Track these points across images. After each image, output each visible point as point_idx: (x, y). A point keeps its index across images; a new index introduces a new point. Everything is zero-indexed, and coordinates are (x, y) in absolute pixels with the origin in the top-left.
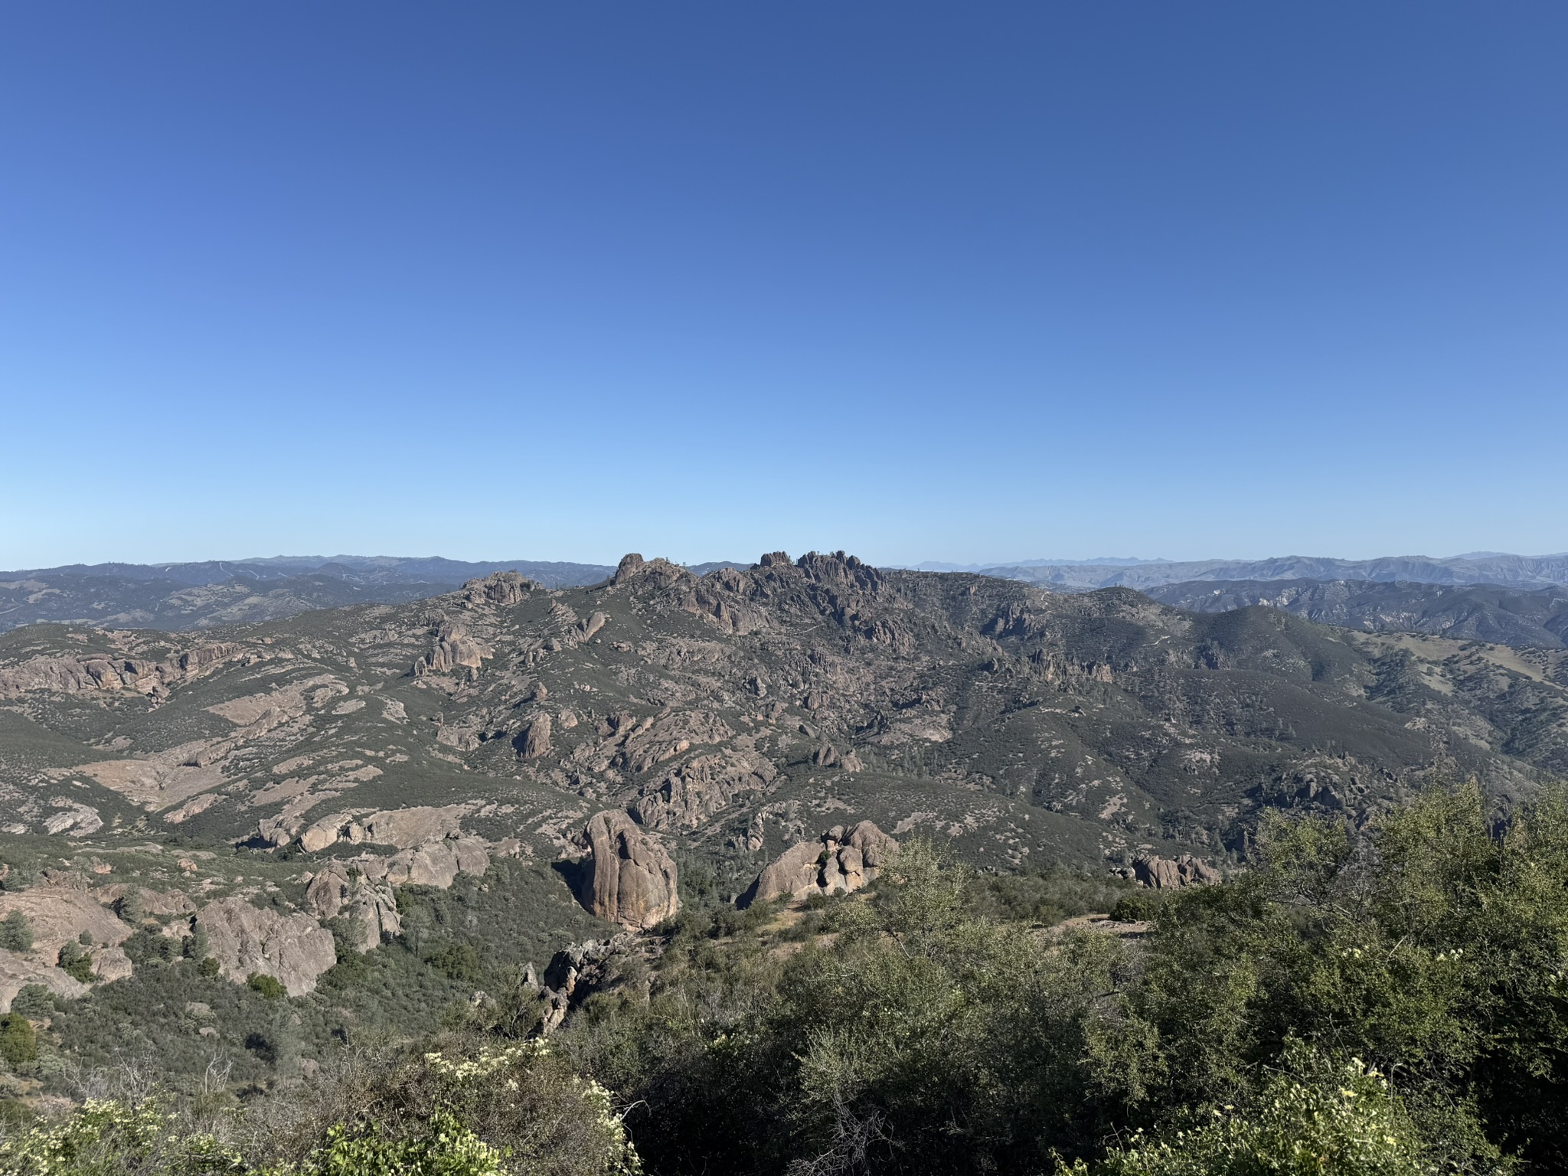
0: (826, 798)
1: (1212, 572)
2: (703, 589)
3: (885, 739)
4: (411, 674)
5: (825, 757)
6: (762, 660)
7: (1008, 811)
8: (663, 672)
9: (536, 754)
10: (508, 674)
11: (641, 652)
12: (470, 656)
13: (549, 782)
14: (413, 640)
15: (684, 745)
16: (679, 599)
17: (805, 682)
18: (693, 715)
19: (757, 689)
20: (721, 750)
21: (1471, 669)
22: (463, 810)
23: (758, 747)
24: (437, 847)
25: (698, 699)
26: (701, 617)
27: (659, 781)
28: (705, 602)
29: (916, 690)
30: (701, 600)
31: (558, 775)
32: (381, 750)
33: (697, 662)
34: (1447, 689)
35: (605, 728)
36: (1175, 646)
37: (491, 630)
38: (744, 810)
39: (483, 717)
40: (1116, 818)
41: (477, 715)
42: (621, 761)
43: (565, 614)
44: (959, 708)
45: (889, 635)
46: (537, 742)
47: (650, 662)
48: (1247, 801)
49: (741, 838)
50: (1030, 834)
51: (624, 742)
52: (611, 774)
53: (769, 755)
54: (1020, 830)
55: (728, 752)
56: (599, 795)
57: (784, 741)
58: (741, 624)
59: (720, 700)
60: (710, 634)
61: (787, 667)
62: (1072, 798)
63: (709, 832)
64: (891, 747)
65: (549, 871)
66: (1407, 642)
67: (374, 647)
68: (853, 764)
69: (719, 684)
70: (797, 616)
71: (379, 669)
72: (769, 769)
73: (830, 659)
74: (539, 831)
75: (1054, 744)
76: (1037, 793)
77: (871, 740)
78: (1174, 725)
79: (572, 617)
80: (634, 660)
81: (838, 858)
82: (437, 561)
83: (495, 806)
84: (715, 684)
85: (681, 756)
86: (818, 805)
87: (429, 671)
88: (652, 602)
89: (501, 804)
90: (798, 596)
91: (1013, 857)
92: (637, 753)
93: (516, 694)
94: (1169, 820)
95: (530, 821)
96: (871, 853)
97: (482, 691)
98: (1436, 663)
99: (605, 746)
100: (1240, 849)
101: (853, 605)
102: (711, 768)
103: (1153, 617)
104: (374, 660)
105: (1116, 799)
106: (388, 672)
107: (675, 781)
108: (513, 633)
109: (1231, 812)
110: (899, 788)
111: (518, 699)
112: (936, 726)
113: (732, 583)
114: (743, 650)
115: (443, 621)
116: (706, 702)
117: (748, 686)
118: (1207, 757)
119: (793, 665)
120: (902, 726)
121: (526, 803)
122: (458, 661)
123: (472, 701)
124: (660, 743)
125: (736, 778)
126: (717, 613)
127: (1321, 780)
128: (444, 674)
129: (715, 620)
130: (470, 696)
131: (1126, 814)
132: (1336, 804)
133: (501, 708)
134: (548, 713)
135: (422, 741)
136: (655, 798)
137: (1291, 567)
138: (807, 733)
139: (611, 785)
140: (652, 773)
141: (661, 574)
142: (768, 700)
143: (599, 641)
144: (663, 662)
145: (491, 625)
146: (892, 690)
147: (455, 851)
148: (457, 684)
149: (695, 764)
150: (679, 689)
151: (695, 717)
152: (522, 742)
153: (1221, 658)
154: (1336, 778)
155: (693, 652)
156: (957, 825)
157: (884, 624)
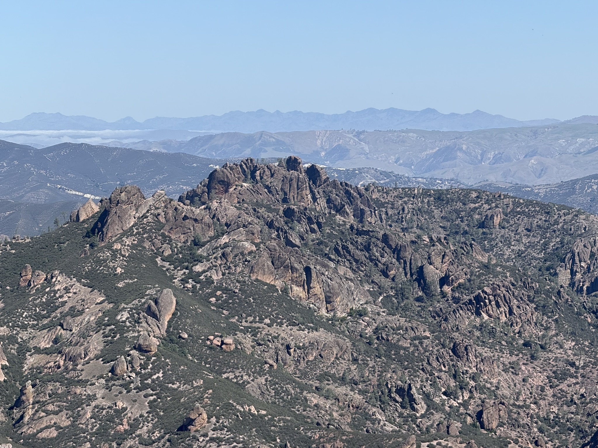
16: (245, 262)
90: (345, 248)
155: (304, 347)
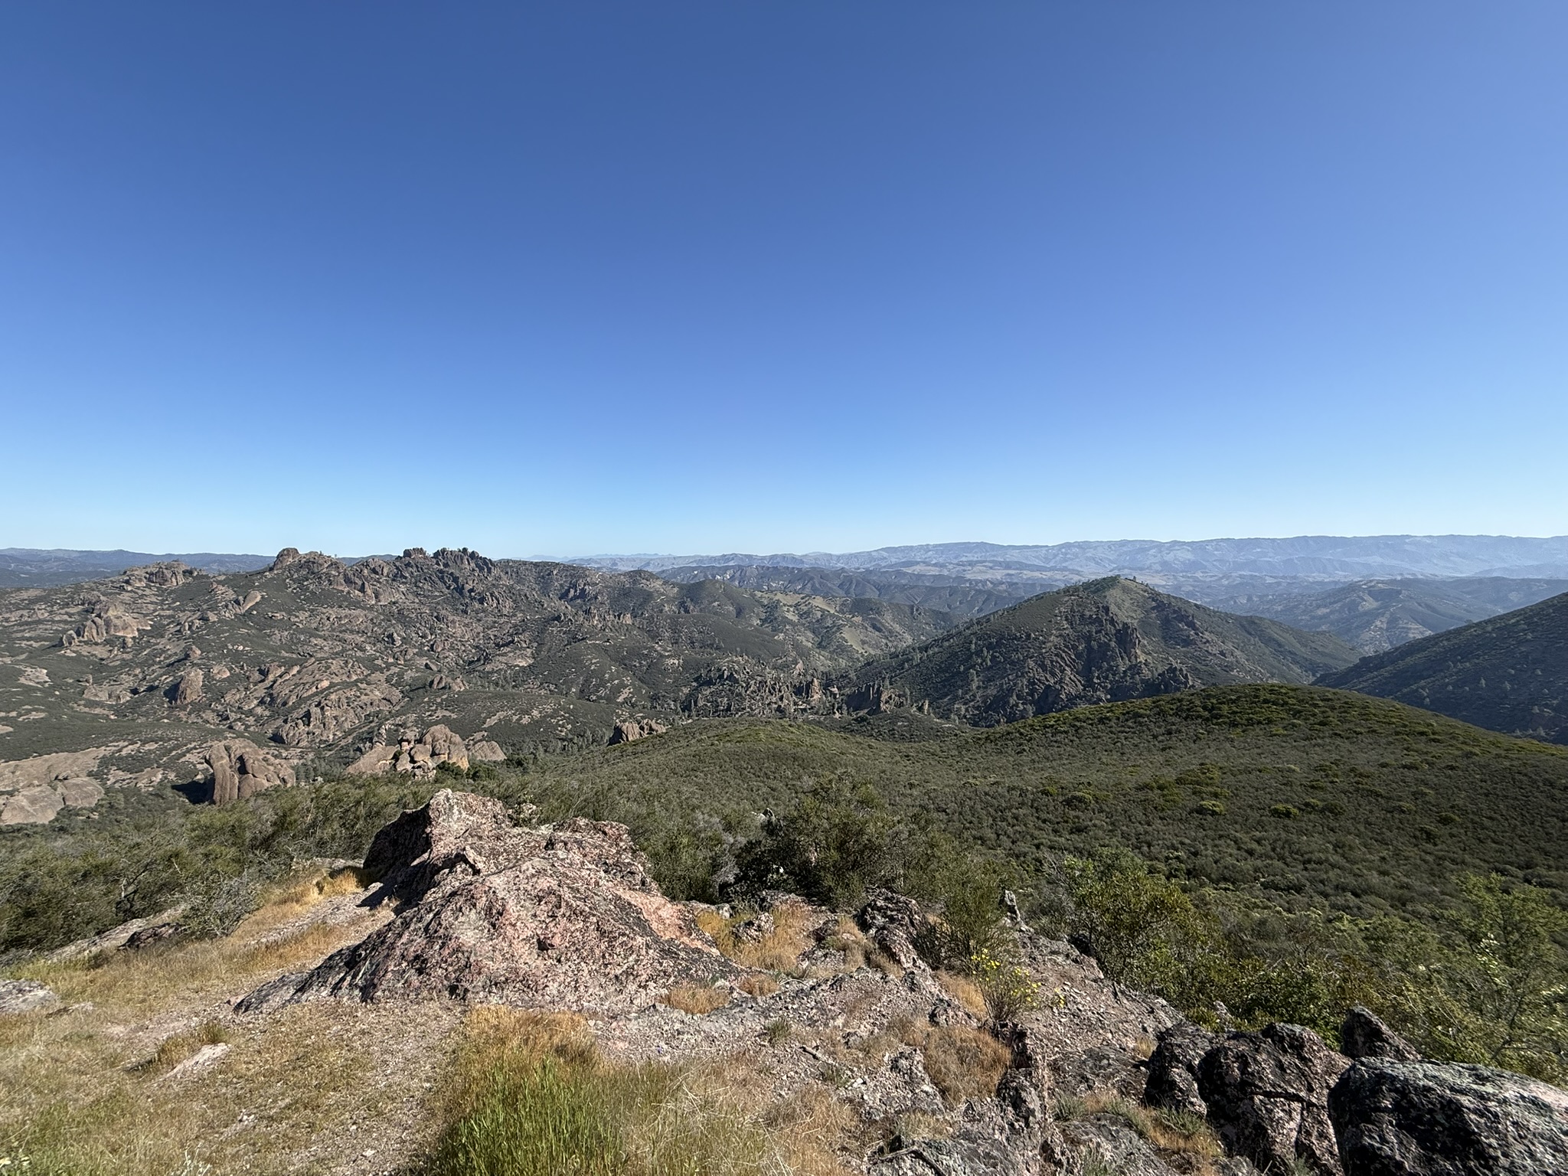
0: (436, 710)
1: (695, 561)
2: (350, 574)
3: (488, 668)
4: (60, 645)
5: (438, 683)
6: (398, 621)
7: (560, 705)
8: (313, 633)
9: (188, 700)
10: (164, 641)
11: (293, 619)
12: (125, 628)
13: (200, 721)
14: (66, 617)
15: (325, 684)
16: (329, 580)
17: (431, 634)
18: (334, 662)
19: (393, 641)
20: (357, 685)
21: (806, 609)
22: (103, 751)
23: (387, 681)
24: (39, 789)
25: (344, 650)
26: (349, 593)
27: (302, 712)
28: (352, 582)
29: (511, 635)
30: (348, 581)
31: (209, 715)
32: (13, 710)
33: (344, 625)
34: (795, 619)
35: (257, 676)
36: (668, 602)
37: (151, 607)
38: (373, 724)
39: (136, 675)
40: (625, 701)
41: (129, 675)
42: (269, 700)
43: (224, 593)
44: (539, 644)
45: (495, 601)
46: (189, 691)
47: (301, 626)
48: (694, 684)
49: (368, 744)
50: (573, 716)
51: (272, 685)
52: (259, 710)
53: (397, 685)
54: (567, 715)
55: (364, 686)
56: (247, 727)
57: (409, 675)
58: (381, 597)
59: (363, 650)
60: (357, 604)
61: (418, 625)
62: (602, 692)
63: (343, 743)
64: (493, 672)
65: (169, 793)
66: (779, 596)
67: (20, 625)
68: (459, 686)
69: (362, 639)
70: (429, 591)
71: (25, 642)
72: (396, 694)
73: (451, 618)
74: (183, 760)
75: (593, 662)
76: (582, 691)
77: (479, 668)
78: (660, 646)
79: (231, 595)
80: (286, 625)
81: (409, 754)
82: (121, 553)
83: (138, 745)
84: (359, 639)
85: (322, 692)
86: (430, 715)
87: (80, 642)
88: (305, 583)
89: (144, 743)
90: (429, 577)
91: (561, 731)
92: (283, 693)
93: (170, 656)
94: (654, 698)
95: (174, 753)
96: (438, 746)
97: (136, 655)
98: (791, 606)
99: (255, 690)
100: (690, 710)
101: (471, 582)
102: (347, 698)
103: (658, 586)
104: (19, 635)
105: (627, 690)
106: (35, 645)
107: (315, 710)
108: (173, 609)
109: (686, 690)
110: (489, 698)
111: (173, 659)
112: (524, 657)
113: (378, 569)
114: (383, 615)
115: (99, 601)
116: (350, 652)
117: (386, 639)
118: (676, 662)
119: (423, 624)
120: (500, 658)
121: (170, 739)
122: (112, 632)
123: (125, 664)
124: (304, 684)
125: (368, 704)
126: (362, 589)
127: (729, 669)
128: (96, 644)
129: (361, 594)
130: (123, 659)
131: (632, 698)
132: (736, 681)
133: (155, 667)
134: (201, 669)
135: (65, 700)
136: (296, 724)
137: (733, 559)
138: (431, 669)
139: (258, 718)
140: (295, 707)
141: (314, 563)
142: (402, 648)
143: (255, 612)
144: (314, 626)
145: (152, 603)
146: (495, 636)
147: (60, 790)
148: (110, 651)
149: (333, 697)
150: (327, 646)
151: (336, 665)
152: (174, 693)
153: (692, 607)
154: (736, 668)
155: (341, 618)
156: (527, 717)
157: (492, 595)
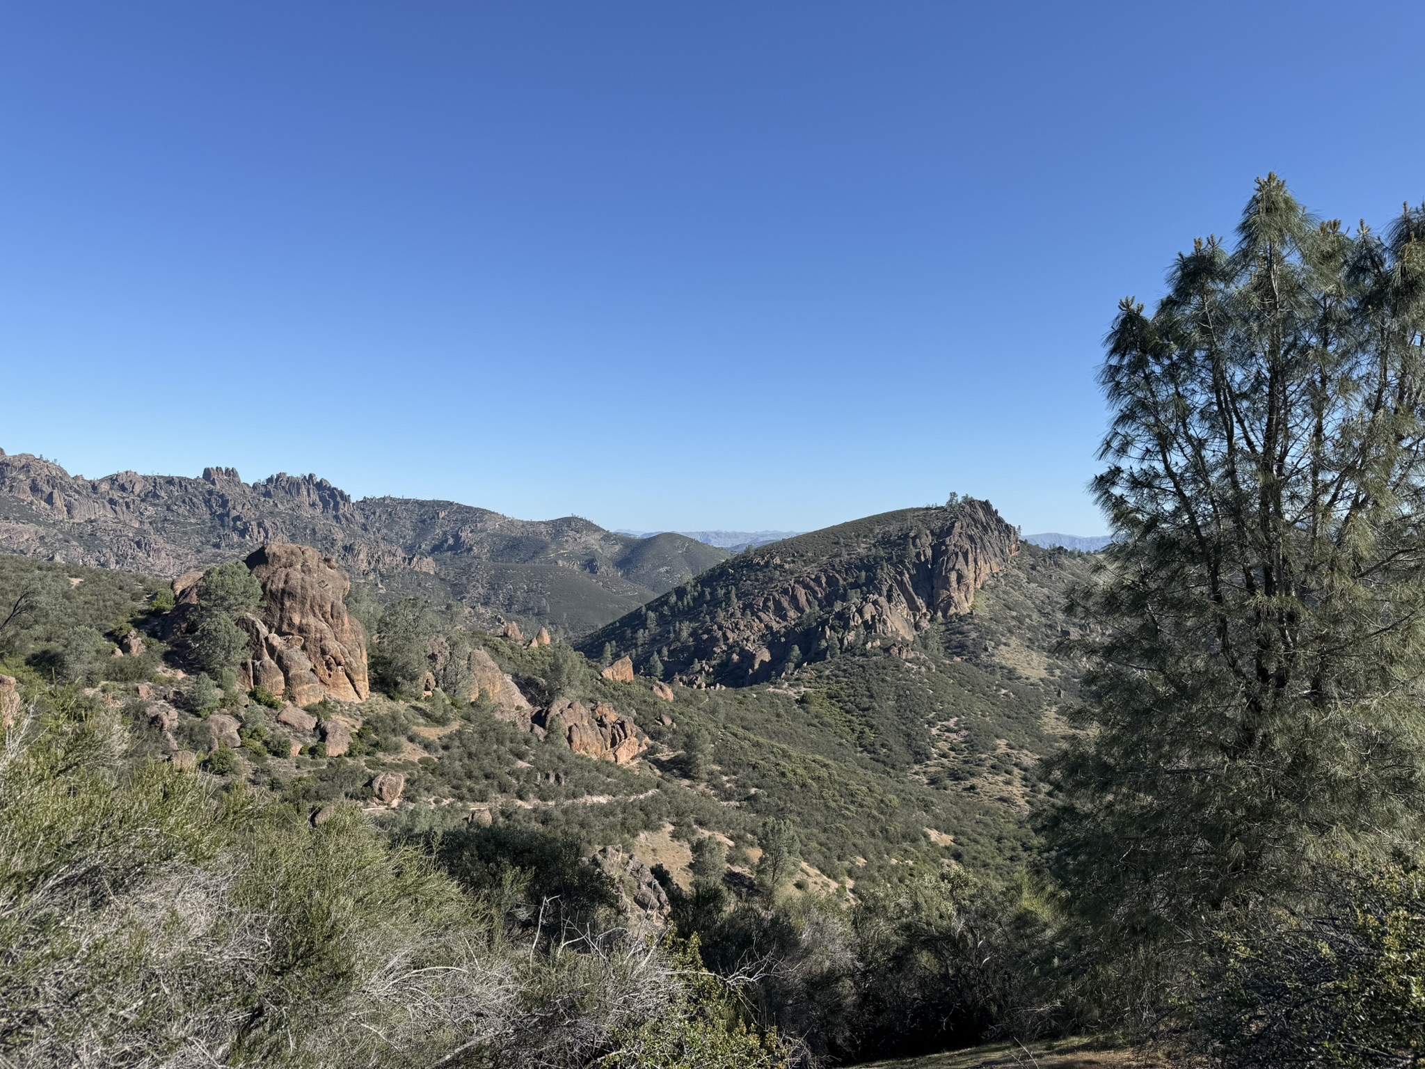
6: (83, 543)
16: (12, 487)
26: (32, 503)
28: (38, 490)
30: (34, 488)
45: (263, 533)
58: (75, 512)
60: (33, 518)
61: (108, 550)
70: (184, 516)
73: (162, 546)
101: (239, 508)
103: (593, 542)
119: (116, 549)
126: (49, 500)
129: (48, 507)
157: (260, 525)
